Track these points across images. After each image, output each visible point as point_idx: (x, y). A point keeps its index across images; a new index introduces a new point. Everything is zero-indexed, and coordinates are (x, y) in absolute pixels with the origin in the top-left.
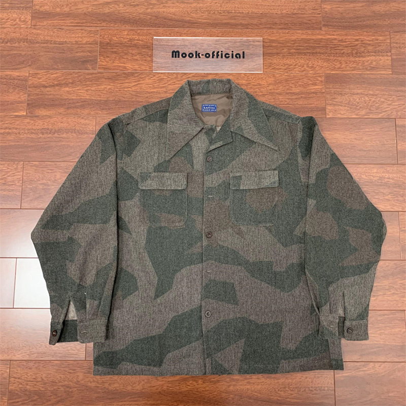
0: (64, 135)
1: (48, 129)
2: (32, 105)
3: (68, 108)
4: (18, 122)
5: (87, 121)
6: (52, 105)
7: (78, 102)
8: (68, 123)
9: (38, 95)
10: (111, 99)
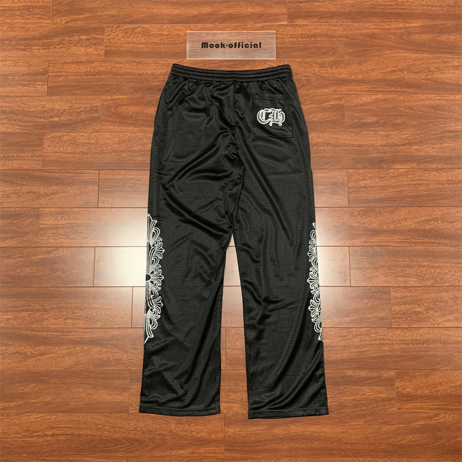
0: (319, 39)
1: (306, 34)
2: (292, 17)
3: (320, 18)
4: (281, 30)
5: (336, 28)
6: (307, 16)
7: (327, 14)
8: (321, 29)
9: (295, 8)
10: (354, 11)
